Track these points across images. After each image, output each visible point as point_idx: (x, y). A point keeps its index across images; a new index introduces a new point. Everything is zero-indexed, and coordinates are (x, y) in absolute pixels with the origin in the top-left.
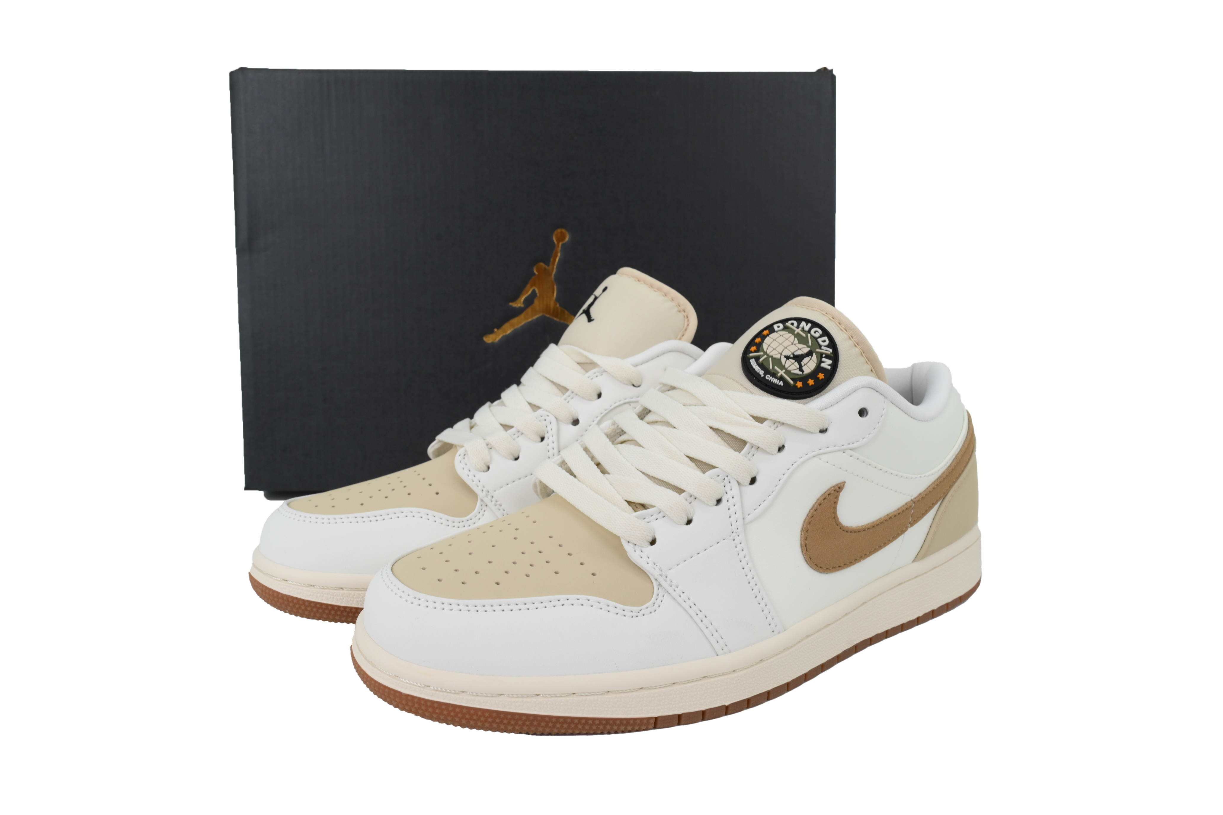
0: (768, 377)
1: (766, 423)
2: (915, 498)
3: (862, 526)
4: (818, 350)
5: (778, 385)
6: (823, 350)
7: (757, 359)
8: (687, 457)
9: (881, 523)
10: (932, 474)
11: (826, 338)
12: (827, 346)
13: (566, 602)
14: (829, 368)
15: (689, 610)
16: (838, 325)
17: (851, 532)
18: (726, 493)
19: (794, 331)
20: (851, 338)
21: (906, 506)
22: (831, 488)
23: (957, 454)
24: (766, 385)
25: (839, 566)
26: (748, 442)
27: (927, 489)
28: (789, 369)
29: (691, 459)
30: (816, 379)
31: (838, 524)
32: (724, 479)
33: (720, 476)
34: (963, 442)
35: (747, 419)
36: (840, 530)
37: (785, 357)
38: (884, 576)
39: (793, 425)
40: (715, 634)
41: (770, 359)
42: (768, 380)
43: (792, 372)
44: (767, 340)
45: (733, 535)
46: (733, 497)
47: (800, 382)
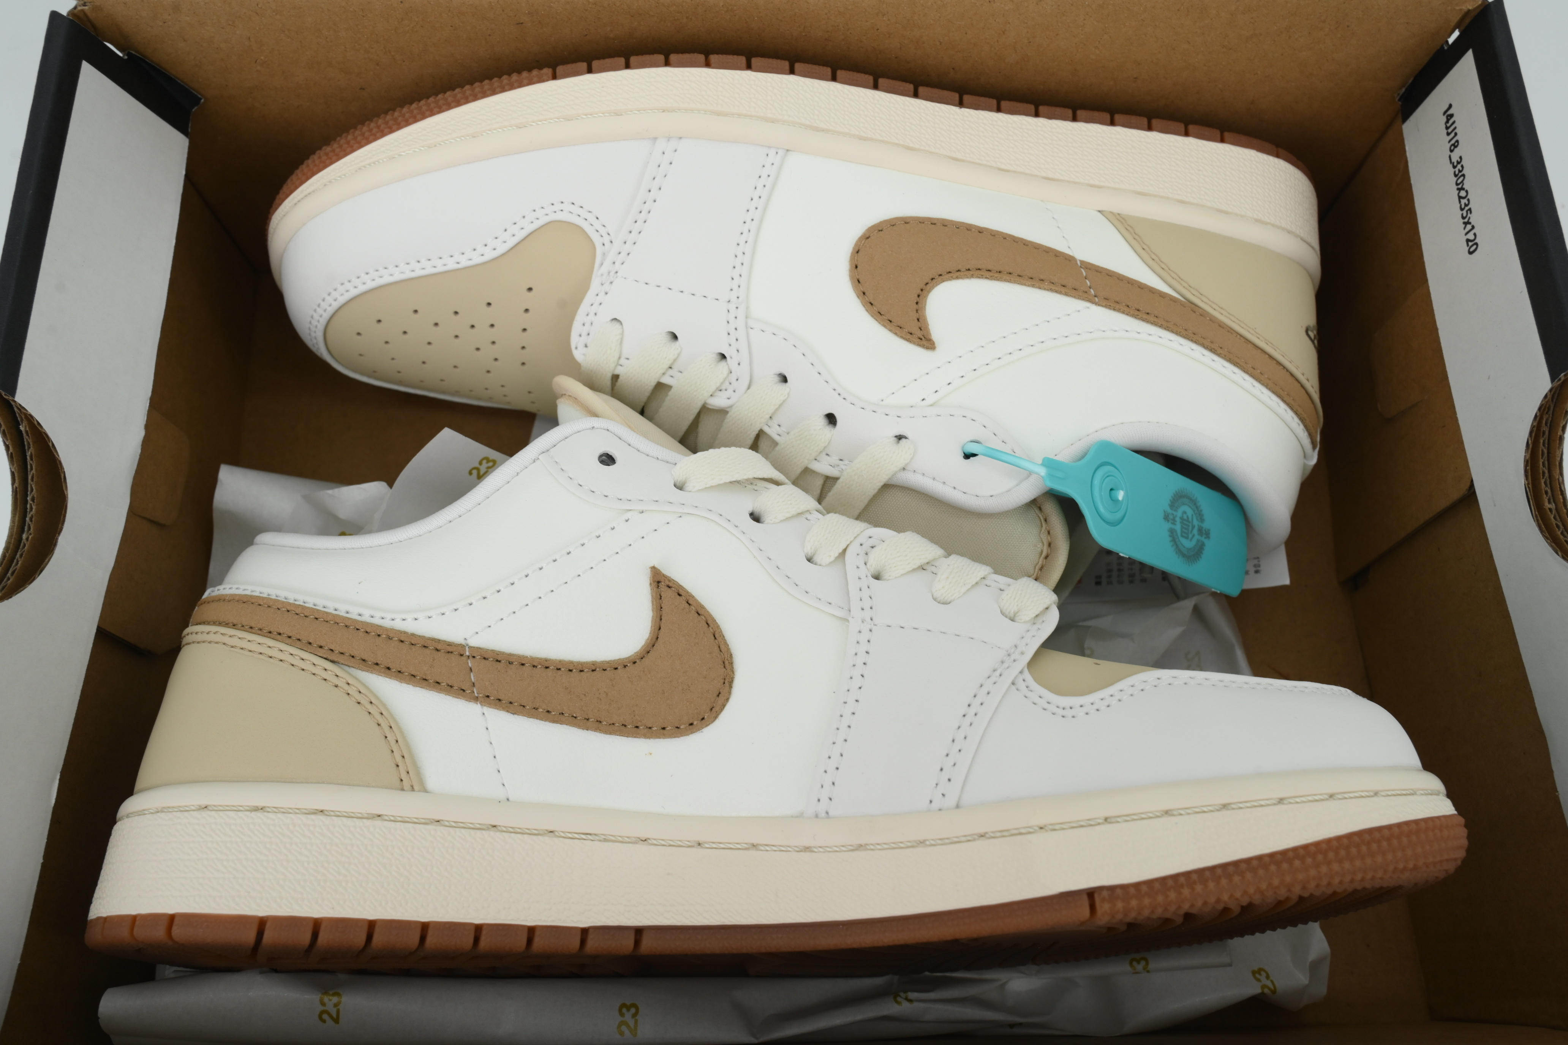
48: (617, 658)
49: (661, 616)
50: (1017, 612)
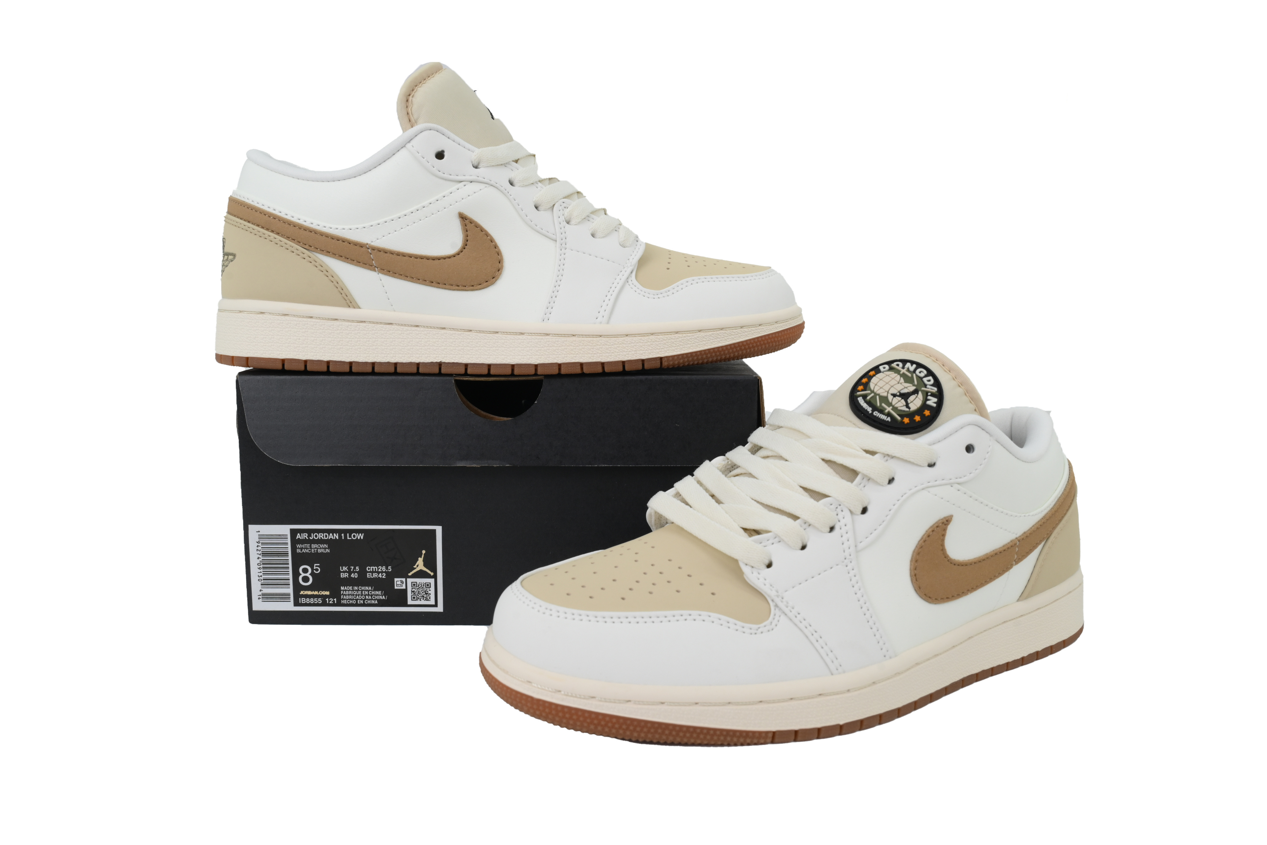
0: (876, 414)
1: (877, 456)
2: (1020, 536)
3: (969, 560)
4: (923, 389)
5: (885, 421)
6: (928, 388)
7: (864, 397)
8: (801, 487)
9: (987, 558)
10: (1036, 515)
11: (930, 378)
12: (932, 385)
13: (688, 617)
14: (935, 405)
15: (805, 631)
16: (941, 367)
17: (958, 565)
18: (839, 521)
19: (900, 371)
20: (955, 378)
21: (1011, 543)
22: (939, 520)
23: (1060, 497)
24: (874, 421)
25: (947, 598)
26: (860, 472)
27: (1031, 528)
28: (896, 406)
29: (805, 489)
30: (923, 416)
31: (946, 556)
32: (837, 508)
33: (833, 505)
34: (1065, 486)
35: (857, 450)
36: (948, 562)
37: (892, 394)
38: (989, 613)
39: (901, 457)
40: (830, 654)
41: (878, 397)
42: (876, 416)
43: (900, 408)
44: (874, 380)
45: (846, 561)
46: (845, 525)
47: (907, 418)
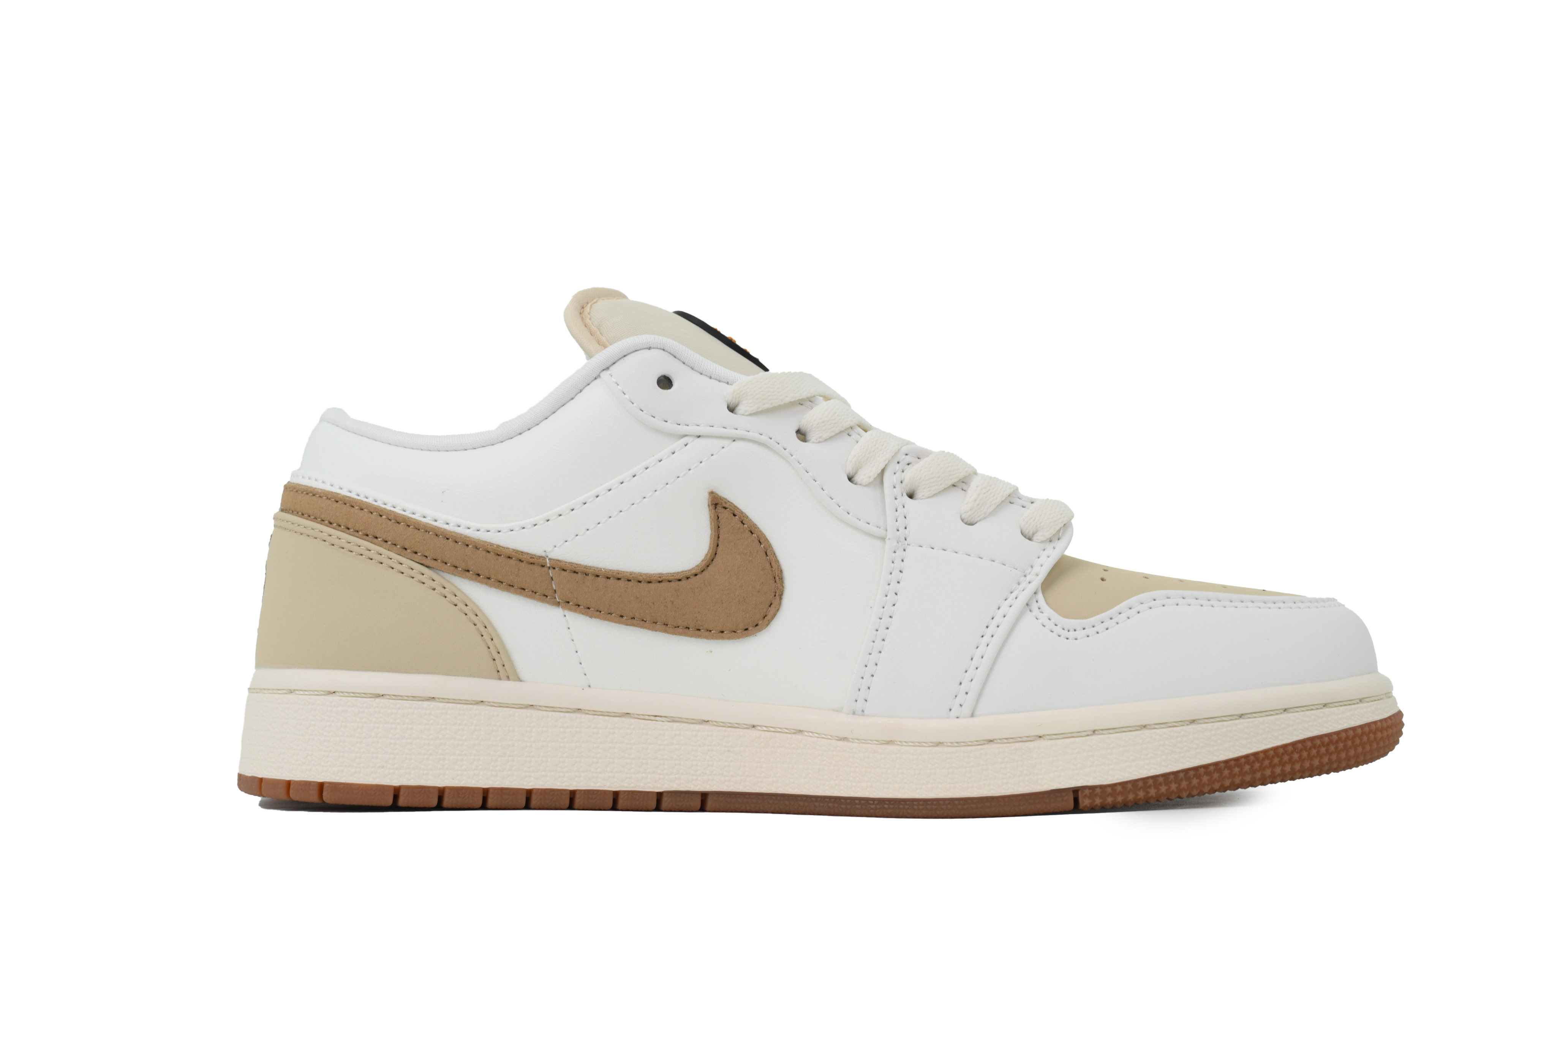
48: (680, 570)
49: (718, 535)
50: (1036, 533)
